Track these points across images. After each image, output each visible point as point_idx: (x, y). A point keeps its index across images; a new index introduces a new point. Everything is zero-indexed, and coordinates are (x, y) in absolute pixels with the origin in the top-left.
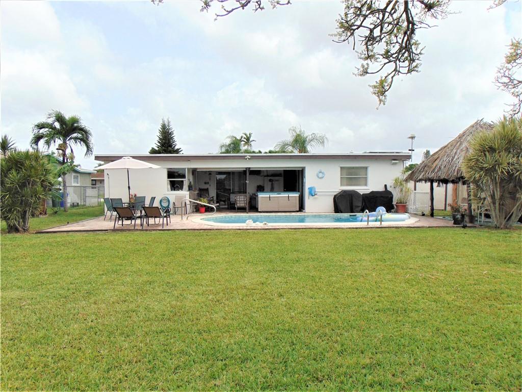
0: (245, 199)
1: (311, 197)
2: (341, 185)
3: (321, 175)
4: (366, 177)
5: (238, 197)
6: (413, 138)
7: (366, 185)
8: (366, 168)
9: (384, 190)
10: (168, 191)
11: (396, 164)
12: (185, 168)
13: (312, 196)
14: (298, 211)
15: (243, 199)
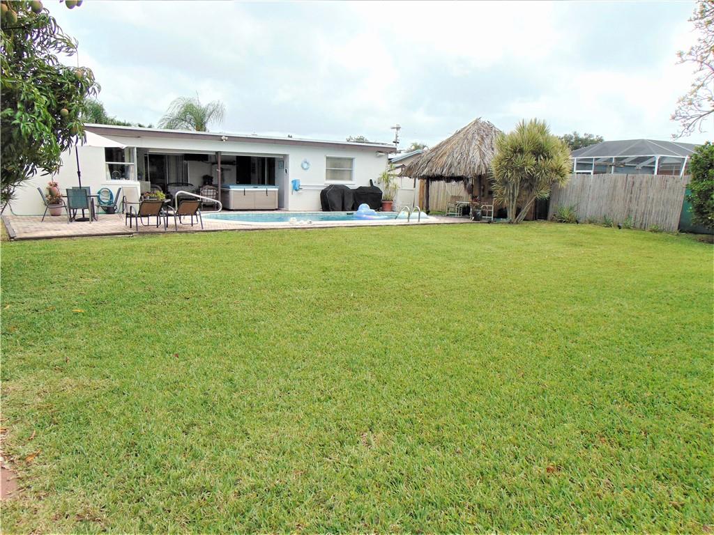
0: (215, 194)
1: (295, 192)
2: (327, 179)
3: (305, 166)
4: (351, 171)
5: (206, 191)
6: (398, 128)
7: (351, 179)
8: (352, 160)
9: (369, 185)
10: (107, 179)
11: (380, 156)
12: (134, 148)
13: (296, 190)
14: (276, 210)
15: (212, 194)
